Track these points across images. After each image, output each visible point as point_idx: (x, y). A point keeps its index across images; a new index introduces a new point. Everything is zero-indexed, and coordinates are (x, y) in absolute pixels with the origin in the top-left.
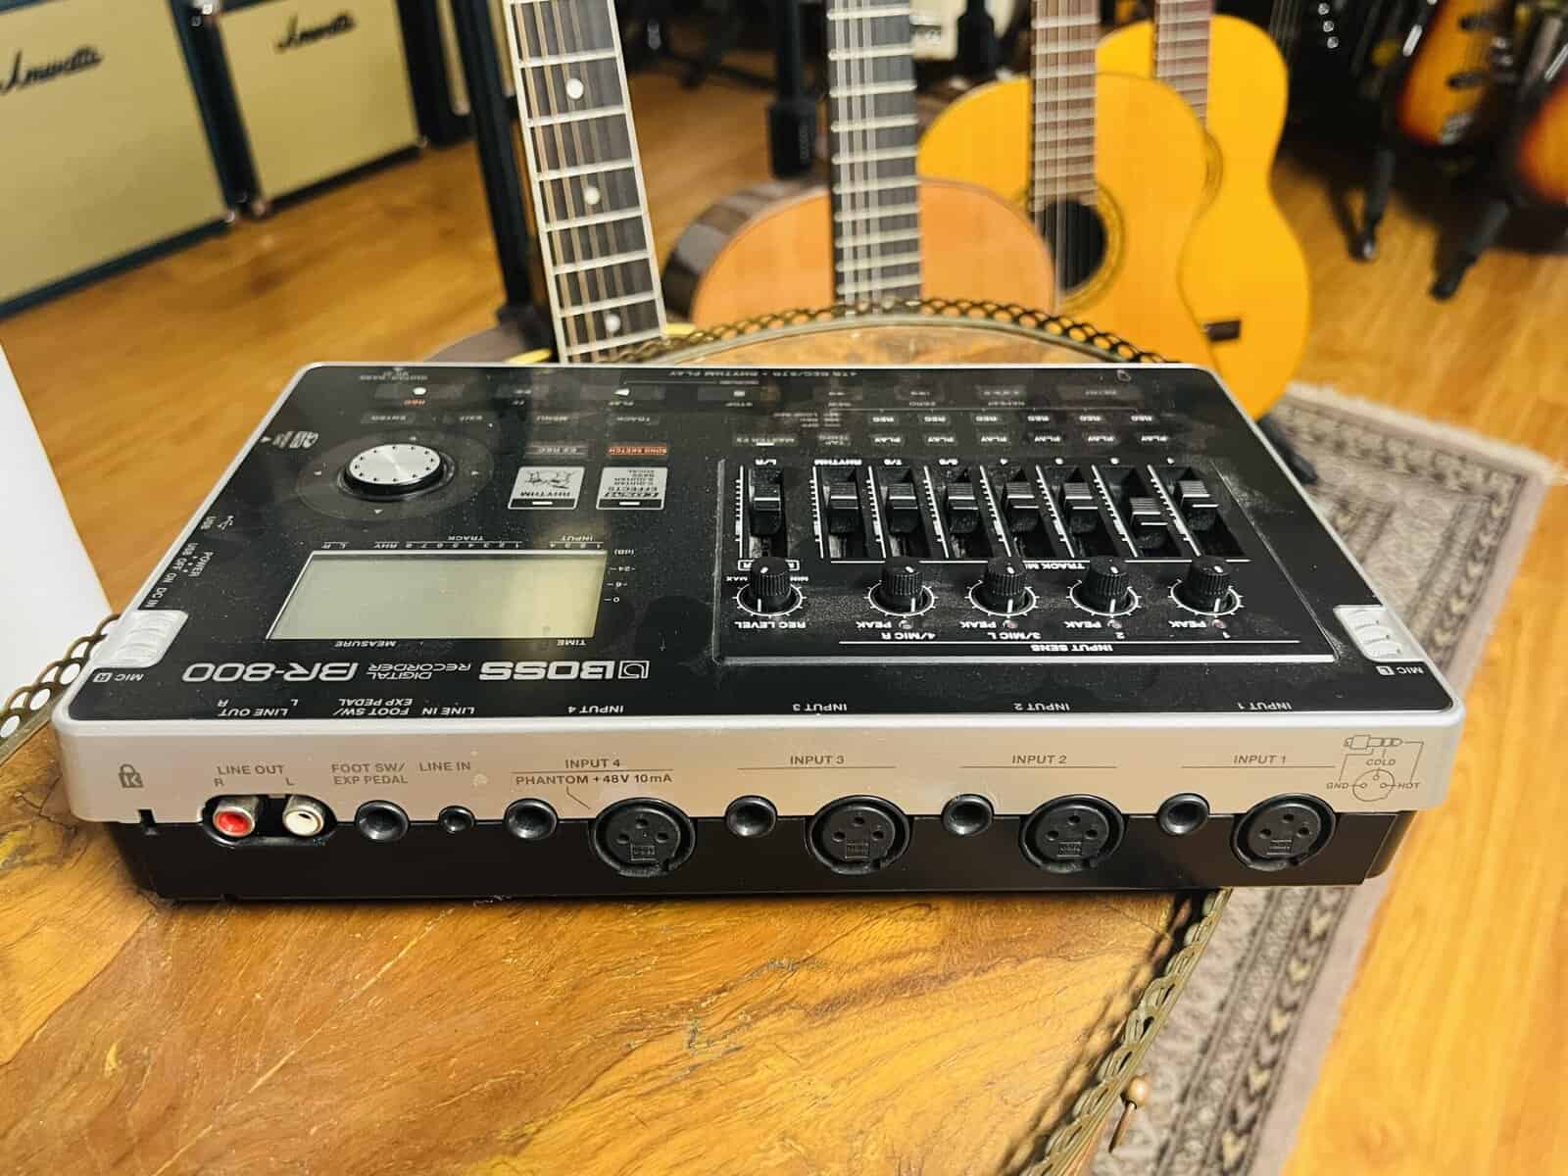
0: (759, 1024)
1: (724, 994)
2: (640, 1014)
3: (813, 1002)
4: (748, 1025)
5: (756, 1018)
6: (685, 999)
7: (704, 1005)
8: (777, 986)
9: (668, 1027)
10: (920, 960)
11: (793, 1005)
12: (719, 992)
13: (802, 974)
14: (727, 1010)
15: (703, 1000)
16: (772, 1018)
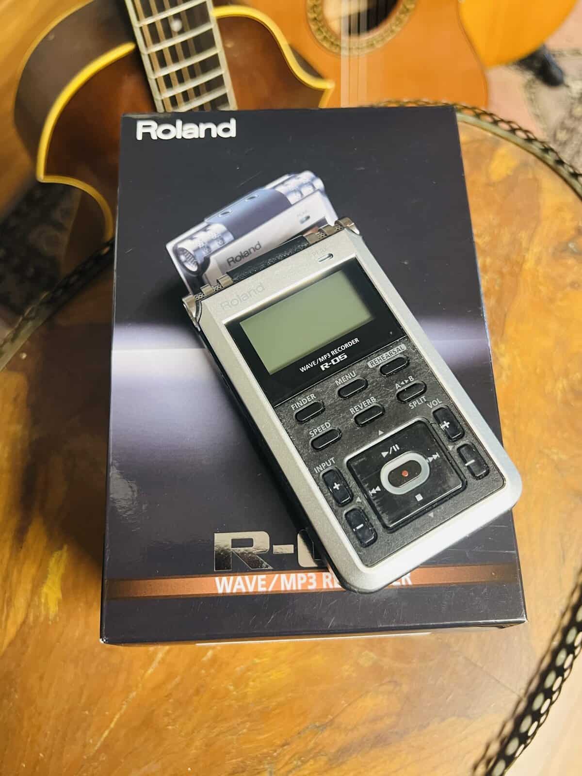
0: (305, 766)
1: (285, 747)
2: (242, 762)
3: (333, 751)
4: (299, 767)
5: (304, 762)
6: (265, 750)
7: (275, 754)
8: (313, 742)
9: (257, 769)
10: (388, 721)
11: (322, 753)
12: (283, 745)
13: (326, 733)
14: (287, 758)
15: (275, 751)
16: (312, 762)
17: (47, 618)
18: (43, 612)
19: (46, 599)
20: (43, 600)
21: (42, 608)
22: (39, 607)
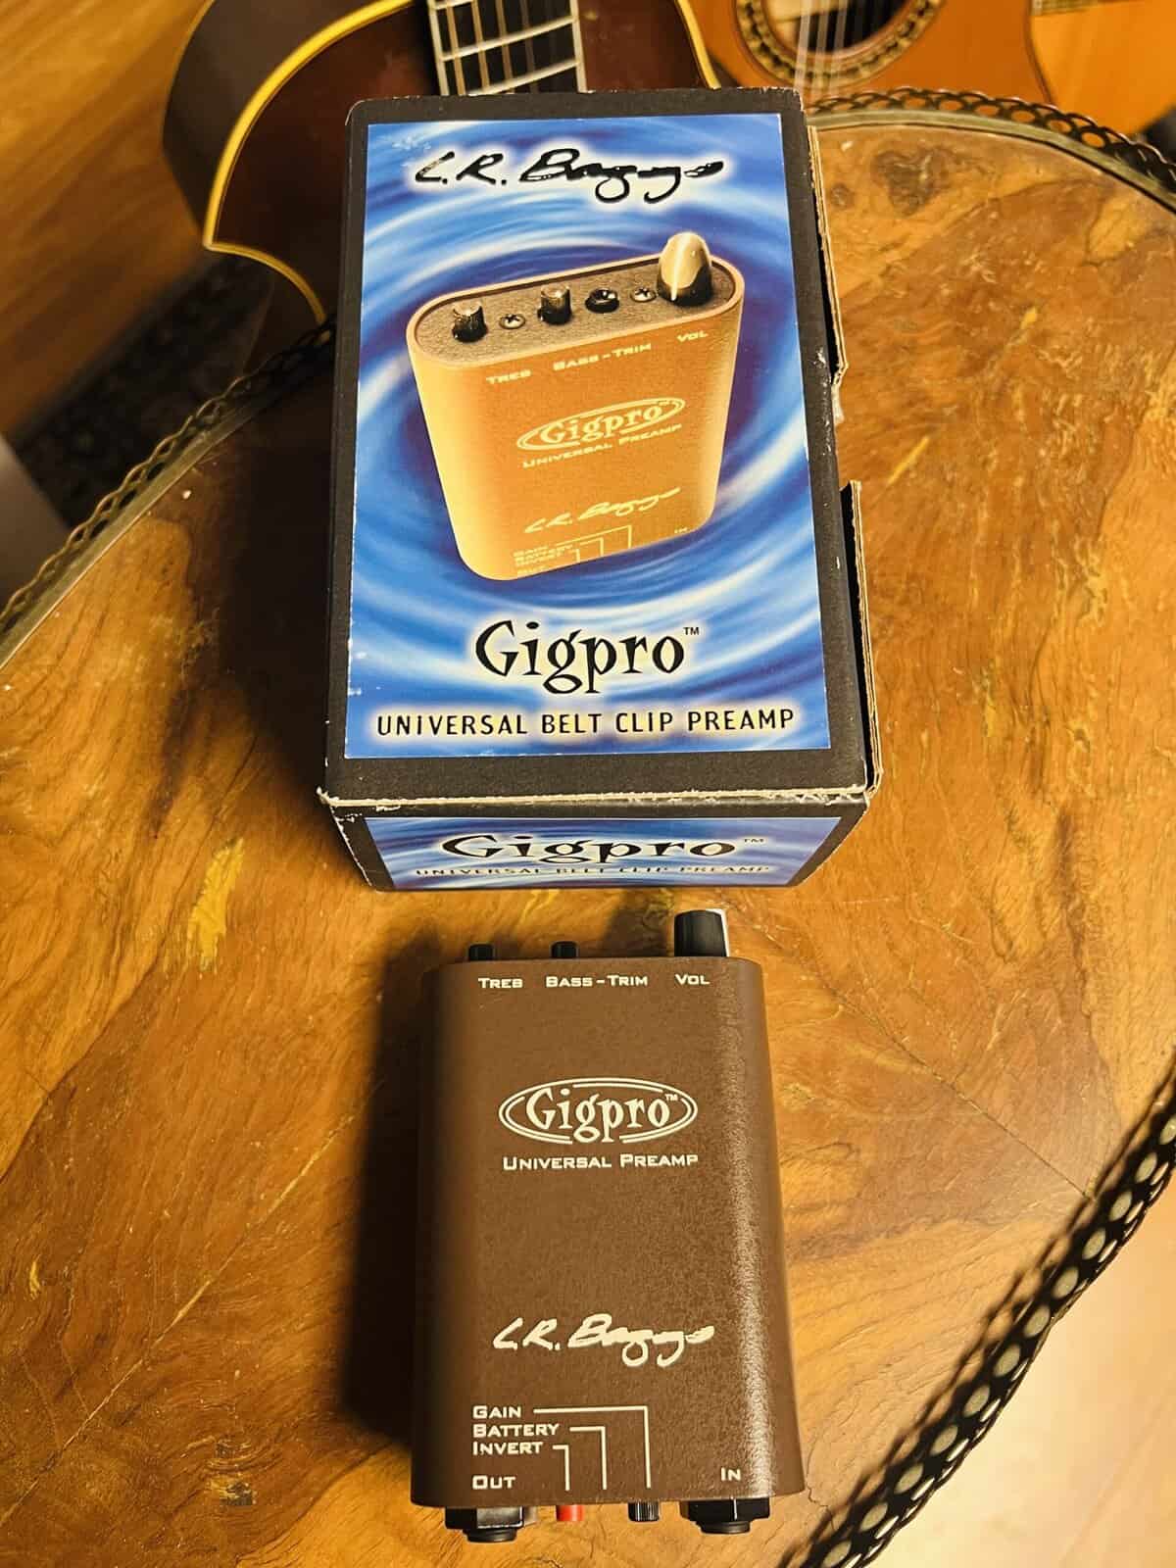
10: (830, 1215)
17: (195, 968)
18: (189, 956)
19: (196, 933)
20: (190, 935)
21: (188, 946)
22: (182, 944)
